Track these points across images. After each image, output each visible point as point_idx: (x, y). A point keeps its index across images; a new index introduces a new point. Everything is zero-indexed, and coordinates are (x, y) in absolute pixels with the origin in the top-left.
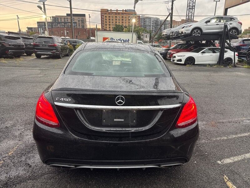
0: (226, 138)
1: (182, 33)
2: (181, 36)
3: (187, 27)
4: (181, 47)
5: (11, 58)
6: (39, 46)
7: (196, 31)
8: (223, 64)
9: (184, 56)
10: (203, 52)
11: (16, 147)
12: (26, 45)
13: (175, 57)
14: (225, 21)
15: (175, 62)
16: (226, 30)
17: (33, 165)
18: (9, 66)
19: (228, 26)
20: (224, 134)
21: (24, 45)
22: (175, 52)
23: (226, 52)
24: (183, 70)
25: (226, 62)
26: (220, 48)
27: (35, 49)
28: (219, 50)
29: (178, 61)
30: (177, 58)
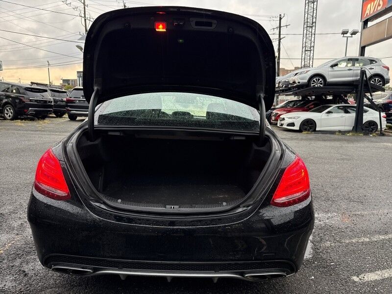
0: (368, 240)
1: (294, 82)
2: (294, 87)
3: (301, 73)
4: (294, 105)
5: (32, 120)
6: (75, 103)
7: (316, 79)
8: (363, 130)
9: (299, 117)
10: (329, 112)
11: (9, 245)
12: (55, 101)
13: (284, 119)
14: (361, 64)
15: (285, 126)
16: (365, 78)
17: (31, 273)
18: (26, 131)
19: (367, 72)
20: (365, 233)
21: (52, 101)
22: (283, 113)
23: (366, 111)
24: (297, 139)
25: (366, 127)
26: (356, 105)
27: (67, 106)
28: (355, 109)
29: (289, 125)
30: (288, 121)
